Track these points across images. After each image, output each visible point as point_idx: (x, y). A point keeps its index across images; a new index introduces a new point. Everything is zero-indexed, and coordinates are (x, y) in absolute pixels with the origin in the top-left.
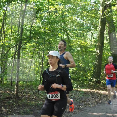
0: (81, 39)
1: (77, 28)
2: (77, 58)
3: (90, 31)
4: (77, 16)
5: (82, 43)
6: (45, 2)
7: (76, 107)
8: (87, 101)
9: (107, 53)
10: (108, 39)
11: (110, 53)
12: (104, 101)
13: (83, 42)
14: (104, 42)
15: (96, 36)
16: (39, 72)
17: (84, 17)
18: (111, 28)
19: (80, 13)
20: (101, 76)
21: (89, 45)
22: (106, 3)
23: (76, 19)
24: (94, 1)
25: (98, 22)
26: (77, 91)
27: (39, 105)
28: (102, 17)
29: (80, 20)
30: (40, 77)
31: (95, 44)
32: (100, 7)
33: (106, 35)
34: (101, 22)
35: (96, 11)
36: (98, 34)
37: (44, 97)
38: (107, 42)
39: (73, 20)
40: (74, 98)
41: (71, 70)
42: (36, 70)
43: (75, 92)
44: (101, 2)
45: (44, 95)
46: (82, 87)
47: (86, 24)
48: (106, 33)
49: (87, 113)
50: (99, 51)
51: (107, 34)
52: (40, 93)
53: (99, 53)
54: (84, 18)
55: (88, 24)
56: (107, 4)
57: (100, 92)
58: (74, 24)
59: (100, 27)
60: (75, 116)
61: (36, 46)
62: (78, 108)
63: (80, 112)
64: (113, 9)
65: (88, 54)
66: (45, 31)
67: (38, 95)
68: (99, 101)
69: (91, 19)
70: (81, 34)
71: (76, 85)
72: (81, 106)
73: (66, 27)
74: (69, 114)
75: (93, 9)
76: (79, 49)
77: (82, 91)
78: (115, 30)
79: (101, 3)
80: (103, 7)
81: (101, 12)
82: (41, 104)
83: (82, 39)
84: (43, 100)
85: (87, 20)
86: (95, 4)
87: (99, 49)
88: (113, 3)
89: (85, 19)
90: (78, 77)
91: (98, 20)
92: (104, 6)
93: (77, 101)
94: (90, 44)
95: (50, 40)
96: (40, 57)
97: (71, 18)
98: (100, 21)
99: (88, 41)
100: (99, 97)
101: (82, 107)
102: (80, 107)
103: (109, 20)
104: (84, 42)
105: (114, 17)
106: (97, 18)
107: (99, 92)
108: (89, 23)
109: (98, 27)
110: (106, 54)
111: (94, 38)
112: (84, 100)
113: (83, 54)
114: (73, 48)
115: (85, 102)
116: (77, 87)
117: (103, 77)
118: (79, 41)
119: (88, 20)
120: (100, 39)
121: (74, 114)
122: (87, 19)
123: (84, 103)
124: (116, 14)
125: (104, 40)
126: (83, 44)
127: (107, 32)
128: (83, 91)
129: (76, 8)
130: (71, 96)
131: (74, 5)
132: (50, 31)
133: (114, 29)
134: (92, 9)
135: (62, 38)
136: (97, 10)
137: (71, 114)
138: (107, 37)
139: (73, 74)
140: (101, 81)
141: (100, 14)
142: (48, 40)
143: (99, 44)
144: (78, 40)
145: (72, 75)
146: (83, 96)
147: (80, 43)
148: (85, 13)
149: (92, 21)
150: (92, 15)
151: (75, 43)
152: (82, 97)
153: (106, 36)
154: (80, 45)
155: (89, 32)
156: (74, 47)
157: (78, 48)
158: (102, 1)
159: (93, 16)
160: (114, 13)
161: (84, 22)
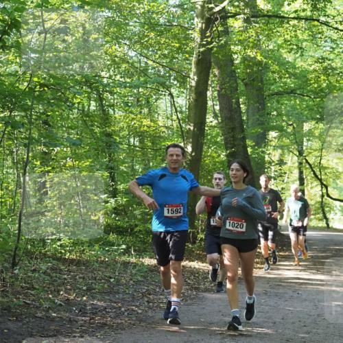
0: (141, 112)
1: (128, 80)
2: (129, 167)
3: (167, 90)
4: (128, 43)
5: (144, 124)
6: (32, 2)
7: (123, 309)
8: (156, 293)
9: (216, 153)
10: (217, 112)
11: (224, 154)
12: (205, 292)
13: (146, 122)
14: (208, 120)
15: (184, 105)
16: (14, 210)
17: (151, 49)
18: (227, 80)
19: (136, 35)
20: (199, 220)
21: (164, 129)
22: (212, 8)
23: (125, 54)
24: (177, 3)
25: (190, 64)
26: (126, 264)
27: (12, 306)
28: (199, 48)
29: (139, 55)
30: (17, 225)
31: (181, 127)
32: (193, 20)
33: (213, 101)
34: (198, 63)
35: (183, 30)
36: (190, 99)
37: (28, 283)
38: (215, 122)
39: (116, 56)
40: (118, 285)
41: (111, 203)
42: (6, 205)
43: (122, 266)
44: (197, 6)
45: (29, 277)
46: (141, 253)
47: (154, 68)
48: (212, 95)
49: (154, 326)
50: (192, 147)
51: (215, 97)
52: (16, 272)
53: (192, 152)
54: (148, 50)
55: (162, 70)
56: (214, 11)
57: (193, 267)
58: (119, 68)
59: (194, 79)
60: (118, 335)
61: (4, 132)
62: (128, 314)
63: (134, 325)
64: (232, 26)
65: (160, 156)
66: (30, 89)
67: (11, 277)
68: (190, 292)
69: (169, 53)
70: (141, 99)
71: (124, 246)
72: (136, 306)
73: (96, 76)
74: (102, 332)
75: (174, 24)
76: (135, 141)
77: (143, 264)
78: (237, 86)
79: (197, 8)
80: (202, 18)
81: (196, 35)
82: (19, 306)
83: (143, 111)
84: (27, 293)
85: (157, 56)
86: (179, 11)
87: (192, 143)
88: (232, 9)
89: (151, 55)
90: (132, 223)
91: (190, 56)
92: (205, 18)
93: (127, 292)
94: (167, 127)
95: (49, 114)
96: (19, 166)
97: (110, 50)
98: (194, 59)
99: (160, 118)
100: (189, 279)
101: (140, 311)
102: (134, 311)
103: (220, 57)
104: (149, 123)
105: (234, 48)
106: (187, 52)
107: (190, 267)
108: (163, 66)
109: (190, 77)
110: (213, 157)
111: (176, 112)
112: (147, 290)
113: (146, 158)
114: (117, 138)
115: (150, 294)
116: (127, 252)
117: (202, 221)
118: (133, 119)
119: (160, 57)
120: (194, 112)
121: (116, 332)
122: (157, 54)
123: (146, 299)
124: (239, 41)
125: (207, 117)
126: (145, 128)
127: (216, 94)
128: (146, 264)
129: (124, 20)
130: (111, 278)
131: (120, 11)
132: (46, 89)
133: (235, 85)
134: (172, 25)
135: (86, 109)
136: (188, 29)
137: (108, 330)
138: (215, 107)
139: (115, 213)
140: (198, 234)
141: (193, 40)
142: (43, 113)
143: (192, 128)
144: (133, 116)
145: (115, 218)
146: (144, 277)
147: (136, 125)
148: (152, 35)
149: (172, 60)
150: (172, 42)
151: (121, 125)
152: (142, 281)
153: (213, 104)
154: (138, 130)
155: (164, 93)
156: (121, 134)
157: (132, 140)
158: (200, 3)
159: (174, 46)
160: (235, 39)
161: (150, 63)
